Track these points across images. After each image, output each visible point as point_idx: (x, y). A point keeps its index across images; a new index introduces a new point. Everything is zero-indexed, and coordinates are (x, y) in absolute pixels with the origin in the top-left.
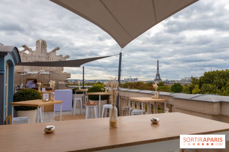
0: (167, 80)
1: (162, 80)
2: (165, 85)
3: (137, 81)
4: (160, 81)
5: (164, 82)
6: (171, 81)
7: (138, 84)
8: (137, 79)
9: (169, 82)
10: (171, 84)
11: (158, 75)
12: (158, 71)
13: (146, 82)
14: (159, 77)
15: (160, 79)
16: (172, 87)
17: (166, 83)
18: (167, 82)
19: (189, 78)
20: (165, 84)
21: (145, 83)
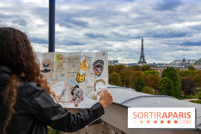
0: (154, 63)
1: (147, 63)
2: (152, 70)
3: (117, 64)
4: (145, 64)
5: (150, 66)
6: (159, 64)
7: (120, 68)
8: (117, 61)
9: (156, 65)
10: (159, 67)
11: (142, 56)
12: (142, 52)
13: (129, 64)
14: (144, 59)
15: (144, 62)
16: (163, 72)
17: (154, 67)
18: (154, 65)
19: (180, 61)
20: (152, 68)
21: (128, 66)
